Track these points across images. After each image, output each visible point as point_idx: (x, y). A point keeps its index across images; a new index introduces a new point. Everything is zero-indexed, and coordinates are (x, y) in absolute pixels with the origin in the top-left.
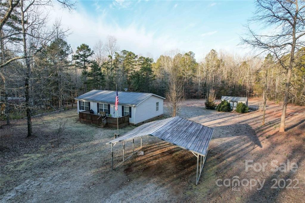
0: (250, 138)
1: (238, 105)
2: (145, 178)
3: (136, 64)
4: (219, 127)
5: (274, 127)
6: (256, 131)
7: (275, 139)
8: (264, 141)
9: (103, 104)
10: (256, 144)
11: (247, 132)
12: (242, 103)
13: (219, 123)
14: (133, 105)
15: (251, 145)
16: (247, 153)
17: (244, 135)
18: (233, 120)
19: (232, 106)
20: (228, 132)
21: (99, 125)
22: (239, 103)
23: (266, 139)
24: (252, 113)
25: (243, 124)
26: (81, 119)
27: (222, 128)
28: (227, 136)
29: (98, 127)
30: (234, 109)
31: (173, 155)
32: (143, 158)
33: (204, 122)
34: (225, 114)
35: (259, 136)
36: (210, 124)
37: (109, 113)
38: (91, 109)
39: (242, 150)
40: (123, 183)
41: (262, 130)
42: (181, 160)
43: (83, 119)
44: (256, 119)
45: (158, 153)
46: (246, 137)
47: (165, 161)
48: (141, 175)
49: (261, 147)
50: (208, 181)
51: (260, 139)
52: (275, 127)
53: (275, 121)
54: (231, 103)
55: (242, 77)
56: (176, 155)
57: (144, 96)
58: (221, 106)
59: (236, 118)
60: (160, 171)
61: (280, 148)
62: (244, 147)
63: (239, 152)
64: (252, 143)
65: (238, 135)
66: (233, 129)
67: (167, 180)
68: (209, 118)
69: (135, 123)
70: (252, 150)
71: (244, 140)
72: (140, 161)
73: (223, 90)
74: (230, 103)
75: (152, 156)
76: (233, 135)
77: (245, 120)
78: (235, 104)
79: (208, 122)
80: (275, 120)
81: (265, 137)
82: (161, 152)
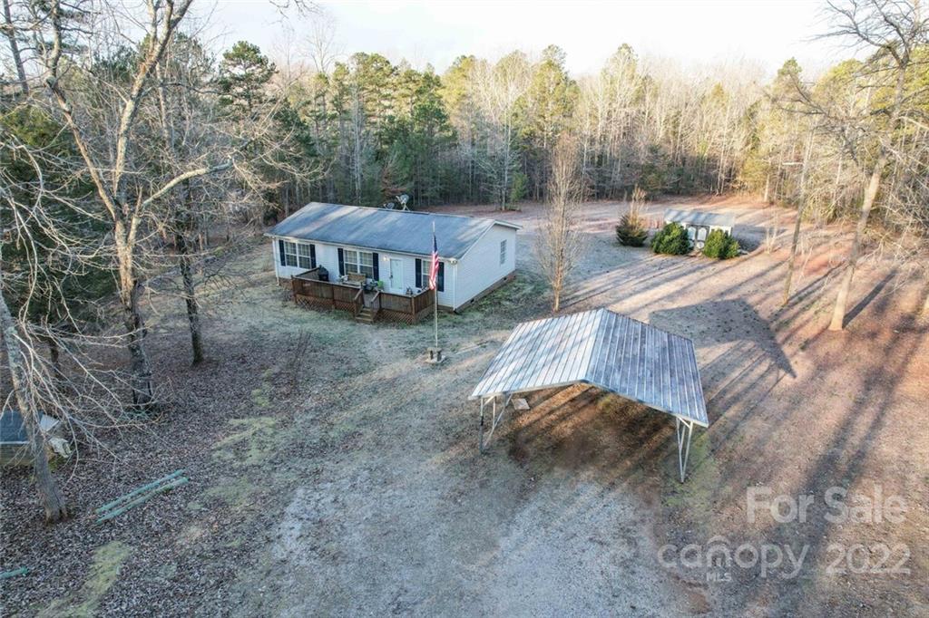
0: (763, 350)
1: (710, 238)
2: (566, 472)
3: (395, 94)
4: (673, 309)
5: (812, 311)
6: (773, 326)
7: (821, 352)
8: (797, 358)
9: (355, 252)
10: (781, 366)
11: (749, 329)
12: (721, 231)
13: (670, 297)
14: (450, 257)
15: (769, 370)
16: (765, 396)
17: (744, 339)
18: (702, 284)
19: (693, 238)
20: (703, 327)
21: (359, 316)
22: (713, 230)
23: (801, 353)
24: (746, 260)
25: (733, 301)
26: (298, 296)
27: (683, 313)
28: (706, 342)
29: (358, 321)
30: (699, 246)
31: (601, 408)
32: (534, 417)
33: (631, 295)
34: (677, 263)
35: (784, 342)
36: (647, 302)
37: (377, 277)
38: (318, 266)
39: (753, 386)
40: (524, 486)
41: (787, 323)
42: (623, 419)
43: (304, 297)
44: (761, 281)
45: (563, 402)
46: (750, 345)
47: (587, 423)
48: (553, 465)
49: (795, 377)
50: (703, 472)
51: (787, 350)
52: (816, 313)
53: (810, 290)
54: (690, 229)
55: (707, 135)
56: (608, 405)
57: (472, 227)
58: (663, 239)
59: (710, 276)
60: (591, 452)
61: (834, 377)
62: (754, 376)
63: (746, 391)
64: (771, 366)
65: (732, 341)
66: (710, 317)
67: (615, 473)
68: (637, 281)
69: (455, 307)
70: (774, 386)
71: (749, 353)
72: (530, 425)
73: (654, 175)
74: (687, 230)
75: (551, 412)
76: (718, 341)
77: (733, 284)
78: (702, 232)
79: (639, 292)
80: (810, 286)
81: (798, 347)
82: (568, 399)
